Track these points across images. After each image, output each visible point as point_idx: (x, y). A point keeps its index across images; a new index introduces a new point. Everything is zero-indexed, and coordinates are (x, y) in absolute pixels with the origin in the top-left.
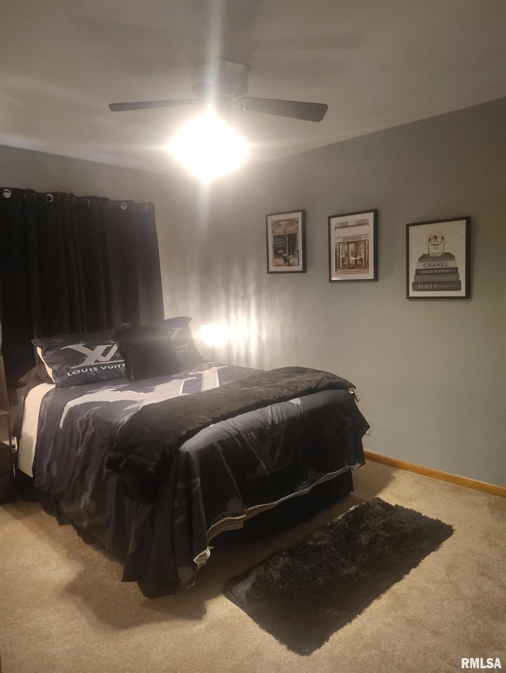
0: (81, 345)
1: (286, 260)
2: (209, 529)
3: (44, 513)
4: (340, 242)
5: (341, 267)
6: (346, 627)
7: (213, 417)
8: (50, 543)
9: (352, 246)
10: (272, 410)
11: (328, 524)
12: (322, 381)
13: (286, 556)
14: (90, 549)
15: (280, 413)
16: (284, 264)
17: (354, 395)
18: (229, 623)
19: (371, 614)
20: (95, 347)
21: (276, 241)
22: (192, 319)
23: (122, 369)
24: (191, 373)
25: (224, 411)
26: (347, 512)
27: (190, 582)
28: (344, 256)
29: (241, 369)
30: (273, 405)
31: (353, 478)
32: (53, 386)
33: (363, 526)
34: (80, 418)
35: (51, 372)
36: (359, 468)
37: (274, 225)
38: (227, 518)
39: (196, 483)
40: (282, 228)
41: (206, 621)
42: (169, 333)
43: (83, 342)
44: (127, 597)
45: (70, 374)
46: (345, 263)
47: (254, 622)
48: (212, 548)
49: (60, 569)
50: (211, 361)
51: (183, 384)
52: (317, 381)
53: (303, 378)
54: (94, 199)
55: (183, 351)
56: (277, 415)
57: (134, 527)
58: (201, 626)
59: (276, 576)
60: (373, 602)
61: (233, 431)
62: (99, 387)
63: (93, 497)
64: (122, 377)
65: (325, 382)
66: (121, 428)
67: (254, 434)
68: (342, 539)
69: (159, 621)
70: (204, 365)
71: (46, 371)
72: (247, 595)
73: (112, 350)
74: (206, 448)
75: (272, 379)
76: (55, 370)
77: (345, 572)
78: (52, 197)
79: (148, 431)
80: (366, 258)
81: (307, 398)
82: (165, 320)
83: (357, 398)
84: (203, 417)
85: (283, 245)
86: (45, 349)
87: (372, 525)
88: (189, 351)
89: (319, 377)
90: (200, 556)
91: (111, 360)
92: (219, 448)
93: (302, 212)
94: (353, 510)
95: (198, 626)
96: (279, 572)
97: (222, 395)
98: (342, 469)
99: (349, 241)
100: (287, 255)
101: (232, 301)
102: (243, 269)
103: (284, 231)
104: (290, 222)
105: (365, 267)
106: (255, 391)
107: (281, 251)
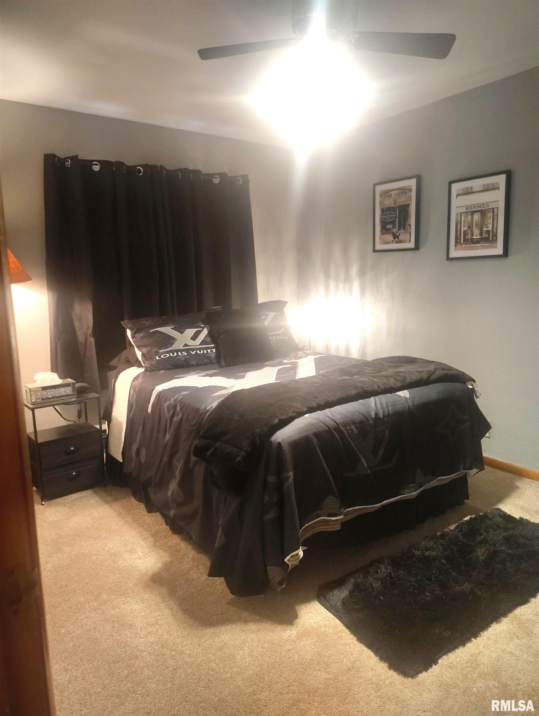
0: (170, 328)
1: (395, 236)
2: (302, 529)
3: (133, 499)
4: (462, 212)
5: (462, 242)
6: (458, 651)
7: (309, 406)
8: (137, 530)
9: (477, 217)
10: (376, 402)
11: (438, 534)
12: (434, 372)
13: (388, 564)
14: (177, 540)
15: (385, 405)
16: (393, 241)
17: (473, 390)
18: (322, 632)
19: (489, 639)
20: (185, 330)
21: (385, 215)
22: (288, 303)
23: (212, 354)
24: (285, 361)
25: (321, 400)
26: (461, 522)
27: (280, 583)
28: (466, 228)
29: (340, 359)
30: (377, 396)
31: (469, 484)
32: (142, 370)
33: (479, 538)
34: (168, 403)
35: (141, 354)
36: (476, 473)
37: (383, 195)
38: (322, 518)
39: (288, 478)
40: (392, 199)
41: (297, 627)
42: (262, 318)
43: (171, 325)
44: (214, 593)
45: (159, 358)
46: (467, 237)
47: (351, 634)
48: (306, 548)
49: (146, 558)
50: (307, 349)
51: (276, 371)
52: (429, 372)
53: (412, 369)
54: (185, 171)
55: (277, 338)
56: (382, 408)
57: (221, 519)
58: (291, 632)
59: (377, 585)
60: (492, 625)
61: (331, 424)
62: (188, 372)
63: (181, 485)
64: (212, 363)
65: (439, 373)
66: (209, 415)
67: (355, 427)
68: (455, 551)
69: (246, 622)
70: (300, 353)
71: (135, 354)
72: (344, 603)
73: (202, 334)
74: (300, 439)
75: (376, 369)
76: (144, 353)
77: (458, 588)
78: (142, 170)
79: (237, 418)
80: (494, 230)
81: (416, 390)
82: (259, 303)
83: (477, 393)
84: (298, 406)
85: (392, 219)
86: (134, 331)
87: (490, 538)
88: (283, 338)
89: (432, 368)
90: (292, 556)
91: (200, 344)
92: (315, 440)
93: (417, 178)
94: (468, 520)
95: (288, 631)
96: (380, 581)
97: (318, 383)
98: (457, 473)
99: (473, 210)
100: (397, 231)
101: (332, 284)
102: (346, 248)
103: (395, 202)
104: (402, 191)
105: (492, 241)
106: (356, 380)
107: (390, 226)
